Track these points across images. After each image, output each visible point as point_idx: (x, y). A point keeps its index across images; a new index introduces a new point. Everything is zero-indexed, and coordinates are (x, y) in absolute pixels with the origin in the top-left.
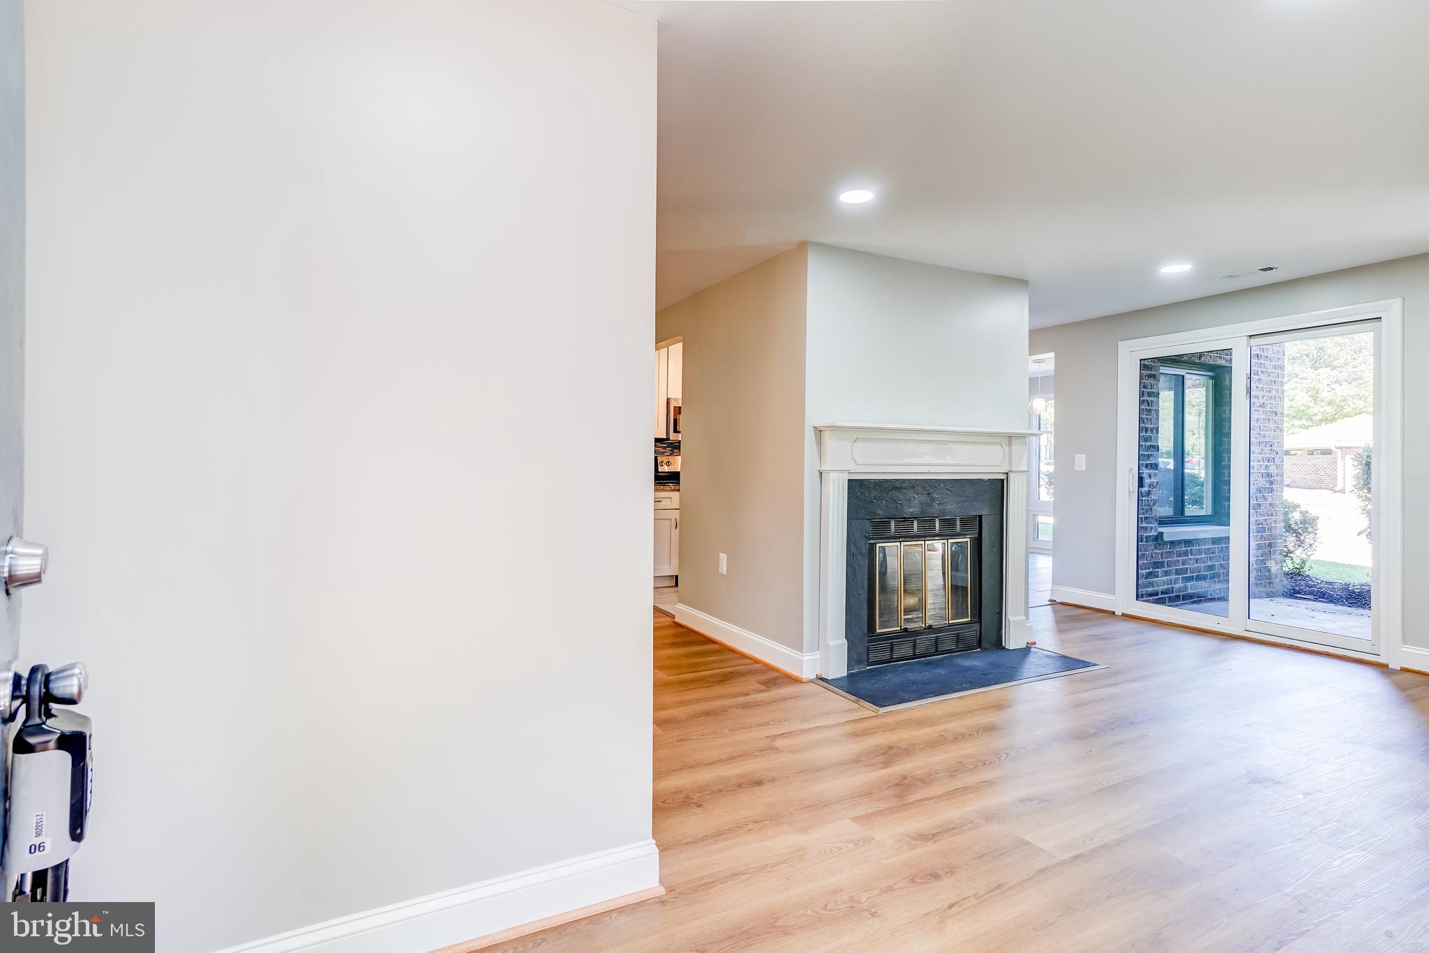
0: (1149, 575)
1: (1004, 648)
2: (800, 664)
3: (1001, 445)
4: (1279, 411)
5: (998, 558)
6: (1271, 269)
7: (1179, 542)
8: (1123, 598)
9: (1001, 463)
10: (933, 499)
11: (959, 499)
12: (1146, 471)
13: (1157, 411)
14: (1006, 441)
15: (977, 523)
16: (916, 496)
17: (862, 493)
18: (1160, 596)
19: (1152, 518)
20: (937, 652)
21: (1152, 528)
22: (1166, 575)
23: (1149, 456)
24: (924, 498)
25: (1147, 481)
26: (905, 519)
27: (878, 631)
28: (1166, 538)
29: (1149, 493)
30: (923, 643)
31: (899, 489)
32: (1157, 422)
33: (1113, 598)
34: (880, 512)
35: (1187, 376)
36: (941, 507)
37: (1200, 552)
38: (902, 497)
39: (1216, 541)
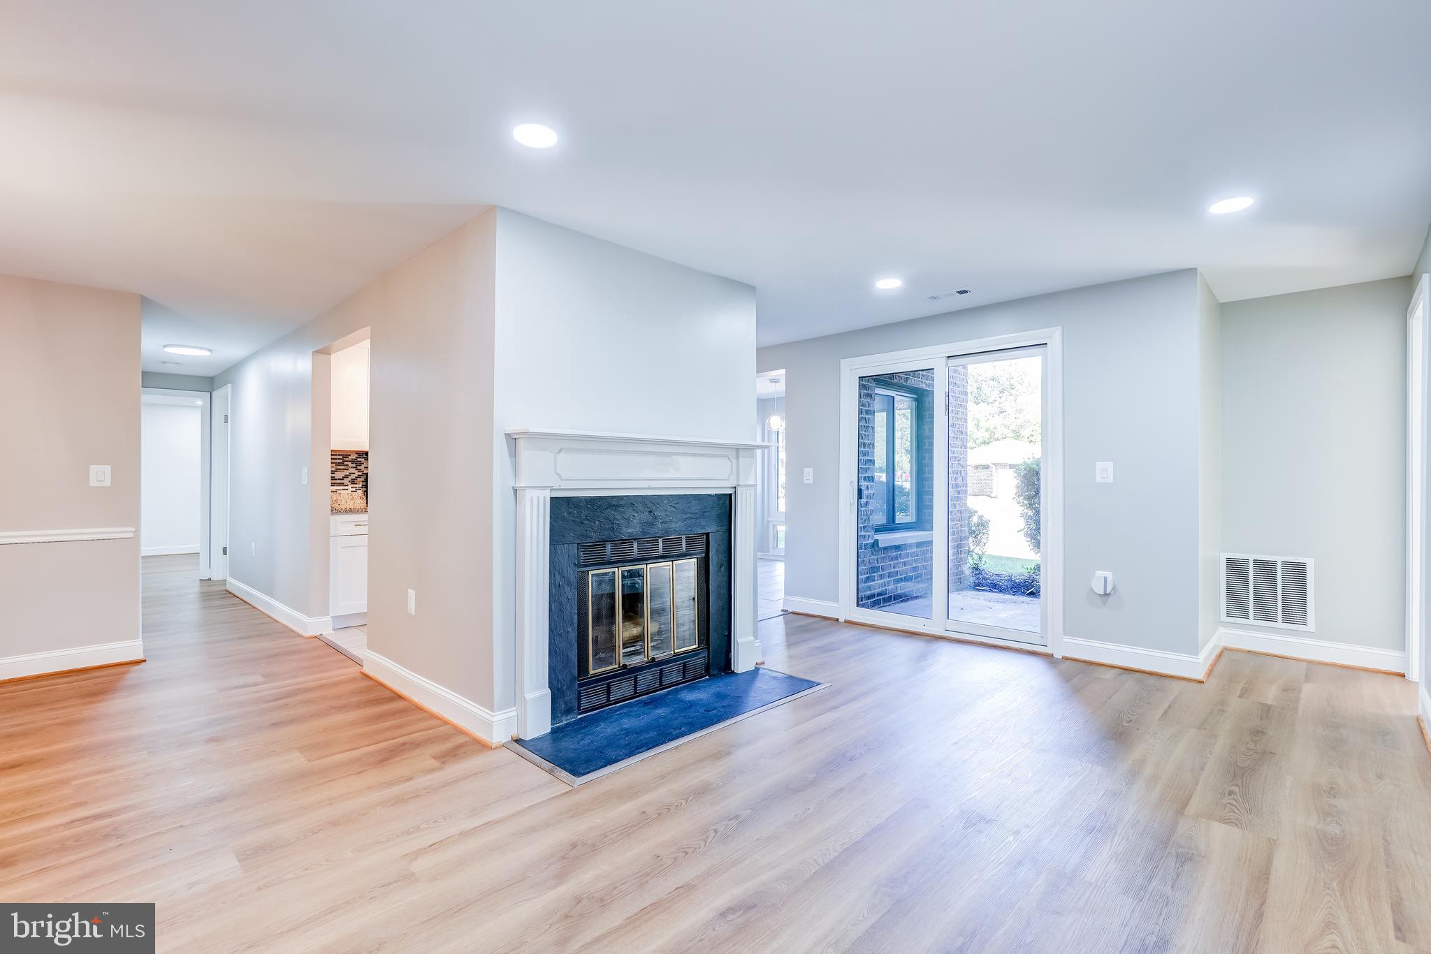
0: (868, 579)
1: (733, 672)
2: (489, 725)
3: (729, 458)
4: (964, 430)
5: (725, 578)
6: (965, 292)
7: (892, 547)
8: (845, 606)
9: (729, 477)
10: (655, 518)
11: (684, 516)
12: (864, 484)
13: (873, 428)
14: (732, 454)
15: (705, 541)
16: (636, 515)
17: (569, 513)
18: (876, 598)
19: (869, 527)
20: (662, 687)
21: (869, 536)
22: (881, 579)
23: (867, 470)
24: (646, 516)
25: (865, 493)
26: (624, 541)
27: (592, 672)
28: (881, 545)
29: (867, 503)
30: (646, 679)
31: (616, 507)
32: (873, 439)
33: (837, 606)
34: (593, 534)
35: (897, 398)
36: (664, 525)
37: (907, 555)
38: (619, 517)
39: (919, 545)
